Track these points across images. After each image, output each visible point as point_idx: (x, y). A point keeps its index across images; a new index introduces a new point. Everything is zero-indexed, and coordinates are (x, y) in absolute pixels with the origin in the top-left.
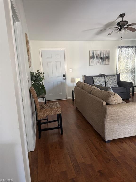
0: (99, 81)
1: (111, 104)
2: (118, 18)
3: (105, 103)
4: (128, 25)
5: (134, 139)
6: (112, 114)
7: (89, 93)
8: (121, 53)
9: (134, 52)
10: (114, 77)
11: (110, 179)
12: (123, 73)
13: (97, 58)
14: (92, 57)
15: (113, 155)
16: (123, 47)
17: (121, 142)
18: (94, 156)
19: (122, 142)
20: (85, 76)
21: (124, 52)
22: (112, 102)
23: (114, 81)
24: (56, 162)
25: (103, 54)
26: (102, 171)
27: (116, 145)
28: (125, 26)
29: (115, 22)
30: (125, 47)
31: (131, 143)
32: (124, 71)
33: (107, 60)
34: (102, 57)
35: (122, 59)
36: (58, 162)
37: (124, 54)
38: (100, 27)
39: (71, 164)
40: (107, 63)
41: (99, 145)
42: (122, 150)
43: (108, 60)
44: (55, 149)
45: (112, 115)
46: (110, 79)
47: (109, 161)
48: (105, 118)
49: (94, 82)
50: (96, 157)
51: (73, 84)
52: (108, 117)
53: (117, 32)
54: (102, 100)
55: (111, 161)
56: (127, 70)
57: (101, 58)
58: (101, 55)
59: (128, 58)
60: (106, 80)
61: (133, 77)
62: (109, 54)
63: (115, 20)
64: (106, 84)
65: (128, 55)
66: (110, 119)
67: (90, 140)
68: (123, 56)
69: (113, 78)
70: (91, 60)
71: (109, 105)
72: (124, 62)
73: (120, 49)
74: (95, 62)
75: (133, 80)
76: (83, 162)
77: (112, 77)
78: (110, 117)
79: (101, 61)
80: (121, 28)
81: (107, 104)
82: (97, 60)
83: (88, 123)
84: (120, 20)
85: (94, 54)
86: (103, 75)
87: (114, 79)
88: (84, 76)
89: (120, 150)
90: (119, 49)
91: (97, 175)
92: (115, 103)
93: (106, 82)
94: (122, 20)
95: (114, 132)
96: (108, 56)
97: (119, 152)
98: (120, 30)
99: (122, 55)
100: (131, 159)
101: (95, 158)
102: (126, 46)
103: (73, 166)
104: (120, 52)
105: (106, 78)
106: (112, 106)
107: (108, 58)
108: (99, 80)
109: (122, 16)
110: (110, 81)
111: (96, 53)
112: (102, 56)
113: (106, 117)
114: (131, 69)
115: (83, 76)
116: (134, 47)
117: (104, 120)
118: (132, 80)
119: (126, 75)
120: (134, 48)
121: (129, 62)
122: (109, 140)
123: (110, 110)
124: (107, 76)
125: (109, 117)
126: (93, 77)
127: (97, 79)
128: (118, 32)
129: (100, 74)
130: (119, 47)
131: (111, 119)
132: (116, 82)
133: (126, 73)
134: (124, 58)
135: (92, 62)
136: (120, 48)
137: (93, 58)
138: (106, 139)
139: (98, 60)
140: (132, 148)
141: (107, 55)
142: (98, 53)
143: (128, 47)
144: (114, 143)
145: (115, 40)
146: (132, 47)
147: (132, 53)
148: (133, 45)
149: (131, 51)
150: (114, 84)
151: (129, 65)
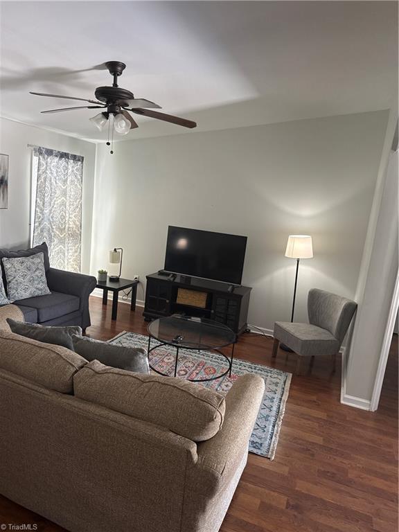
8: (45, 172)
9: (78, 177)
10: (36, 260)
16: (50, 152)
21: (54, 170)
23: (37, 273)
29: (76, 74)
30: (56, 156)
32: (53, 234)
35: (46, 195)
37: (53, 178)
43: (3, 192)
46: (22, 268)
59: (64, 193)
60: (8, 272)
61: (76, 252)
62: (6, 171)
64: (11, 285)
65: (65, 181)
68: (51, 184)
69: (34, 263)
72: (52, 205)
73: (40, 157)
77: (28, 261)
80: (112, 110)
87: (37, 269)
90: (39, 159)
93: (9, 279)
94: (115, 84)
96: (3, 178)
98: (106, 115)
99: (48, 180)
102: (59, 152)
104: (43, 168)
105: (7, 266)
107: (2, 184)
109: (115, 68)
110: (24, 276)
114: (72, 228)
116: (79, 160)
119: (61, 246)
120: (80, 163)
123: (226, 475)
128: (100, 119)
130: (39, 151)
132: (44, 278)
133: (61, 241)
134: (53, 190)
136: (41, 154)
143: (63, 155)
146: (74, 157)
147: (74, 178)
148: (78, 154)
149: (73, 171)
150: (39, 286)
151: (67, 215)
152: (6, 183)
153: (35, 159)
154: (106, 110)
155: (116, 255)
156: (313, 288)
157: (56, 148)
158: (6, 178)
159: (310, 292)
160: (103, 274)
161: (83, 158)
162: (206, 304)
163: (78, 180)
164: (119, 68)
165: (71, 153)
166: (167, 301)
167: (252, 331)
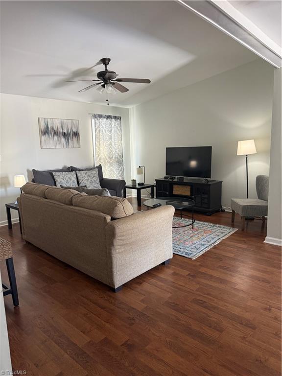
0: (66, 181)
1: (118, 217)
2: (98, 64)
3: (109, 218)
4: (116, 80)
5: (155, 273)
6: (123, 236)
7: (67, 204)
8: (99, 127)
9: (119, 128)
10: (94, 172)
11: (146, 348)
12: (105, 164)
13: (56, 133)
14: (46, 132)
15: (135, 309)
16: (100, 116)
17: (138, 283)
18: (104, 323)
19: (141, 283)
20: (34, 170)
21: (104, 126)
22: (120, 215)
23: (94, 178)
24: (29, 365)
25: (66, 126)
26: (129, 342)
27: (133, 291)
28: (111, 81)
29: (91, 69)
30: (105, 118)
31: (153, 281)
32: (106, 161)
33: (75, 139)
34: (65, 133)
35: (101, 139)
36: (35, 364)
37: (103, 130)
38: (64, 74)
39: (66, 355)
40: (76, 145)
41: (105, 300)
42: (144, 295)
43: (78, 139)
44: (15, 340)
45: (123, 238)
46: (86, 176)
47: (133, 322)
48: (113, 245)
49: (57, 183)
50: (108, 322)
51: (6, 190)
52: (117, 242)
53: (99, 89)
54: (102, 214)
55: (136, 319)
56: (111, 159)
57: (64, 135)
58: (62, 129)
59: (111, 138)
60: (79, 178)
61: (121, 171)
62: (78, 128)
63: (92, 66)
64: (81, 184)
65: (111, 131)
66: (120, 246)
67: (83, 296)
68: (103, 134)
69: (92, 173)
70: (43, 138)
71: (117, 220)
72: (106, 144)
73: (96, 119)
74: (52, 142)
75: (122, 175)
76: (90, 342)
77: (89, 173)
78: (121, 241)
79: (63, 140)
80: (106, 83)
81: (113, 219)
82: (56, 138)
83: (67, 266)
84: (102, 68)
85: (49, 126)
86: (71, 169)
88: (32, 170)
89: (142, 297)
91: (123, 352)
92: (125, 216)
93: (80, 181)
94: (106, 70)
95: (127, 268)
96: (77, 132)
97: (143, 301)
98: (103, 86)
99: (101, 131)
100: (163, 304)
101: (107, 325)
102: (106, 115)
103: (71, 357)
104: (97, 125)
105: (79, 175)
106: (122, 221)
107: (76, 134)
108: (67, 178)
109: (105, 61)
110: (87, 180)
111: (53, 123)
112: (65, 131)
113: (115, 243)
114: (117, 157)
115: (28, 171)
116: (118, 119)
117: (111, 250)
118: (120, 176)
119: (111, 167)
120: (119, 120)
121: (113, 144)
122: (120, 285)
123: (121, 228)
124: (80, 170)
125: (119, 241)
126: (54, 173)
127: (61, 177)
128: (101, 88)
129: (65, 167)
130: (95, 116)
131: (122, 245)
132: (98, 181)
133: (111, 165)
134: (104, 137)
135: (45, 141)
136: (96, 117)
137: (48, 134)
138: (115, 285)
139: (58, 140)
140: (158, 287)
141: (74, 130)
142: (57, 124)
143: (109, 117)
144: (129, 289)
145: (86, 102)
146: (115, 118)
147: (116, 130)
148: (117, 115)
149: (115, 125)
150: (95, 185)
151: (114, 150)
152: (79, 134)
153: (93, 120)
154: (103, 84)
155: (140, 170)
156: (259, 174)
157: (104, 114)
158: (78, 132)
159: (257, 178)
160: (134, 181)
161: (121, 118)
162: (191, 193)
163: (119, 130)
164: (107, 61)
165: (112, 115)
166: (167, 193)
167: (226, 211)
